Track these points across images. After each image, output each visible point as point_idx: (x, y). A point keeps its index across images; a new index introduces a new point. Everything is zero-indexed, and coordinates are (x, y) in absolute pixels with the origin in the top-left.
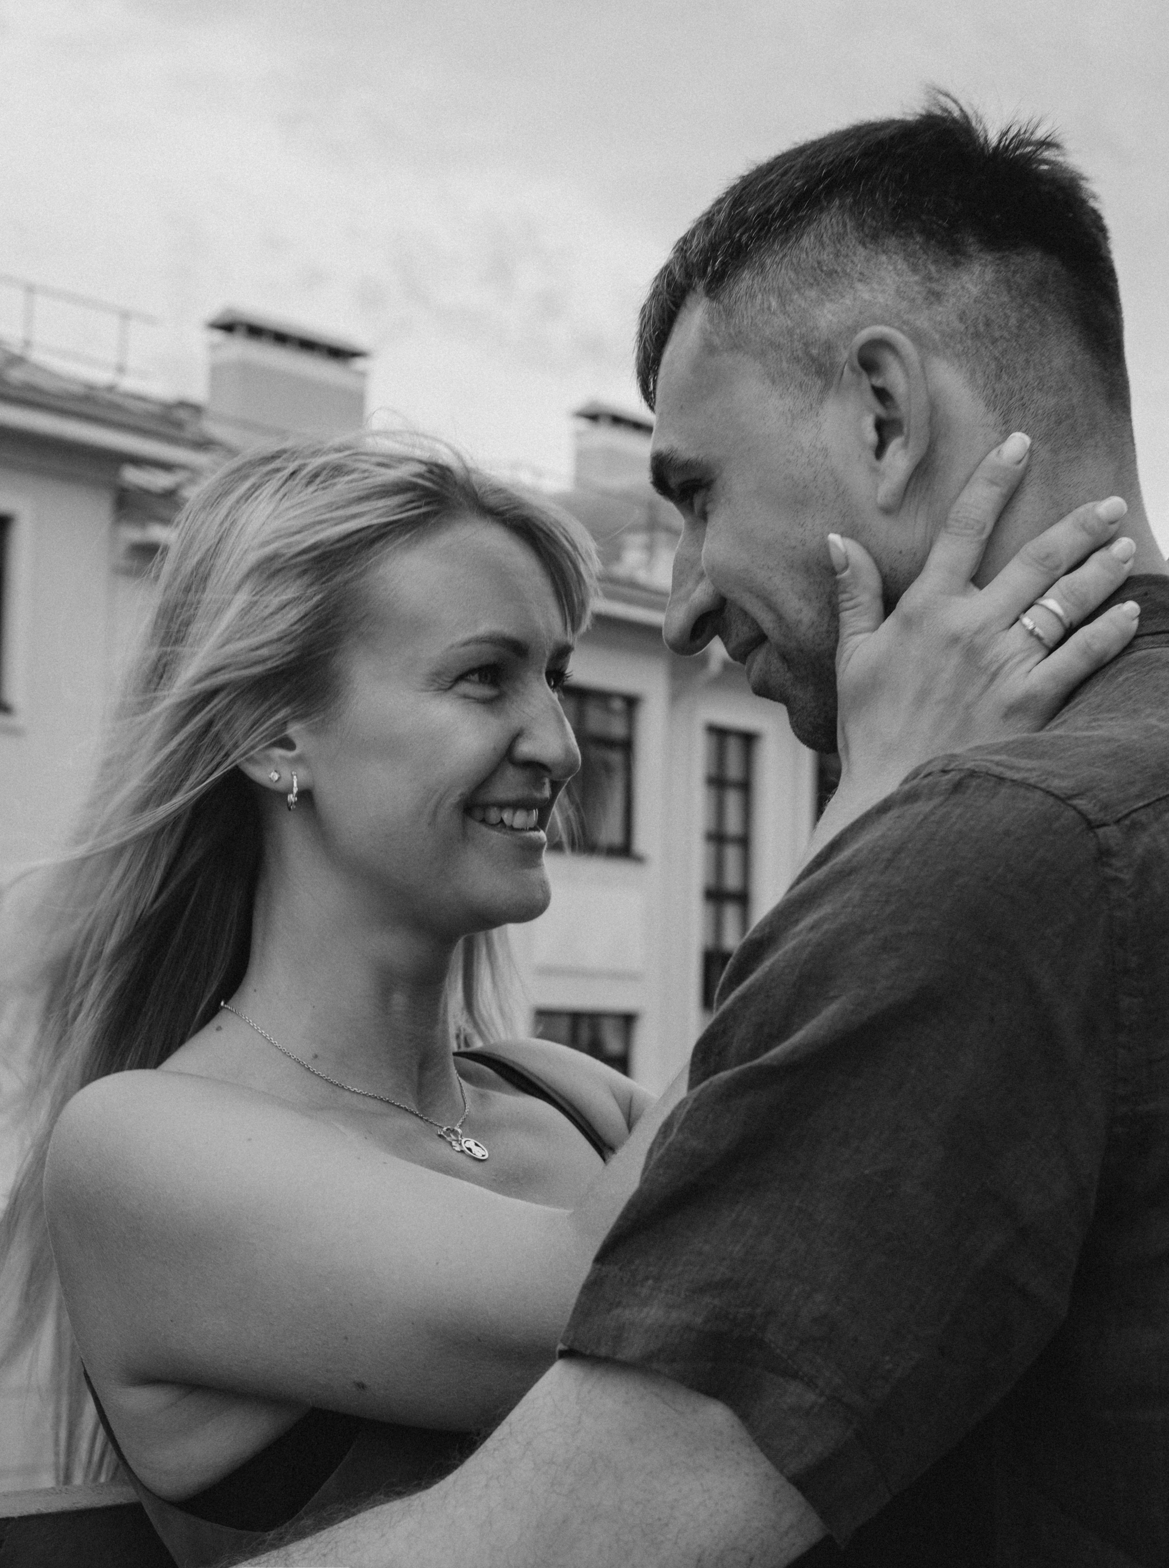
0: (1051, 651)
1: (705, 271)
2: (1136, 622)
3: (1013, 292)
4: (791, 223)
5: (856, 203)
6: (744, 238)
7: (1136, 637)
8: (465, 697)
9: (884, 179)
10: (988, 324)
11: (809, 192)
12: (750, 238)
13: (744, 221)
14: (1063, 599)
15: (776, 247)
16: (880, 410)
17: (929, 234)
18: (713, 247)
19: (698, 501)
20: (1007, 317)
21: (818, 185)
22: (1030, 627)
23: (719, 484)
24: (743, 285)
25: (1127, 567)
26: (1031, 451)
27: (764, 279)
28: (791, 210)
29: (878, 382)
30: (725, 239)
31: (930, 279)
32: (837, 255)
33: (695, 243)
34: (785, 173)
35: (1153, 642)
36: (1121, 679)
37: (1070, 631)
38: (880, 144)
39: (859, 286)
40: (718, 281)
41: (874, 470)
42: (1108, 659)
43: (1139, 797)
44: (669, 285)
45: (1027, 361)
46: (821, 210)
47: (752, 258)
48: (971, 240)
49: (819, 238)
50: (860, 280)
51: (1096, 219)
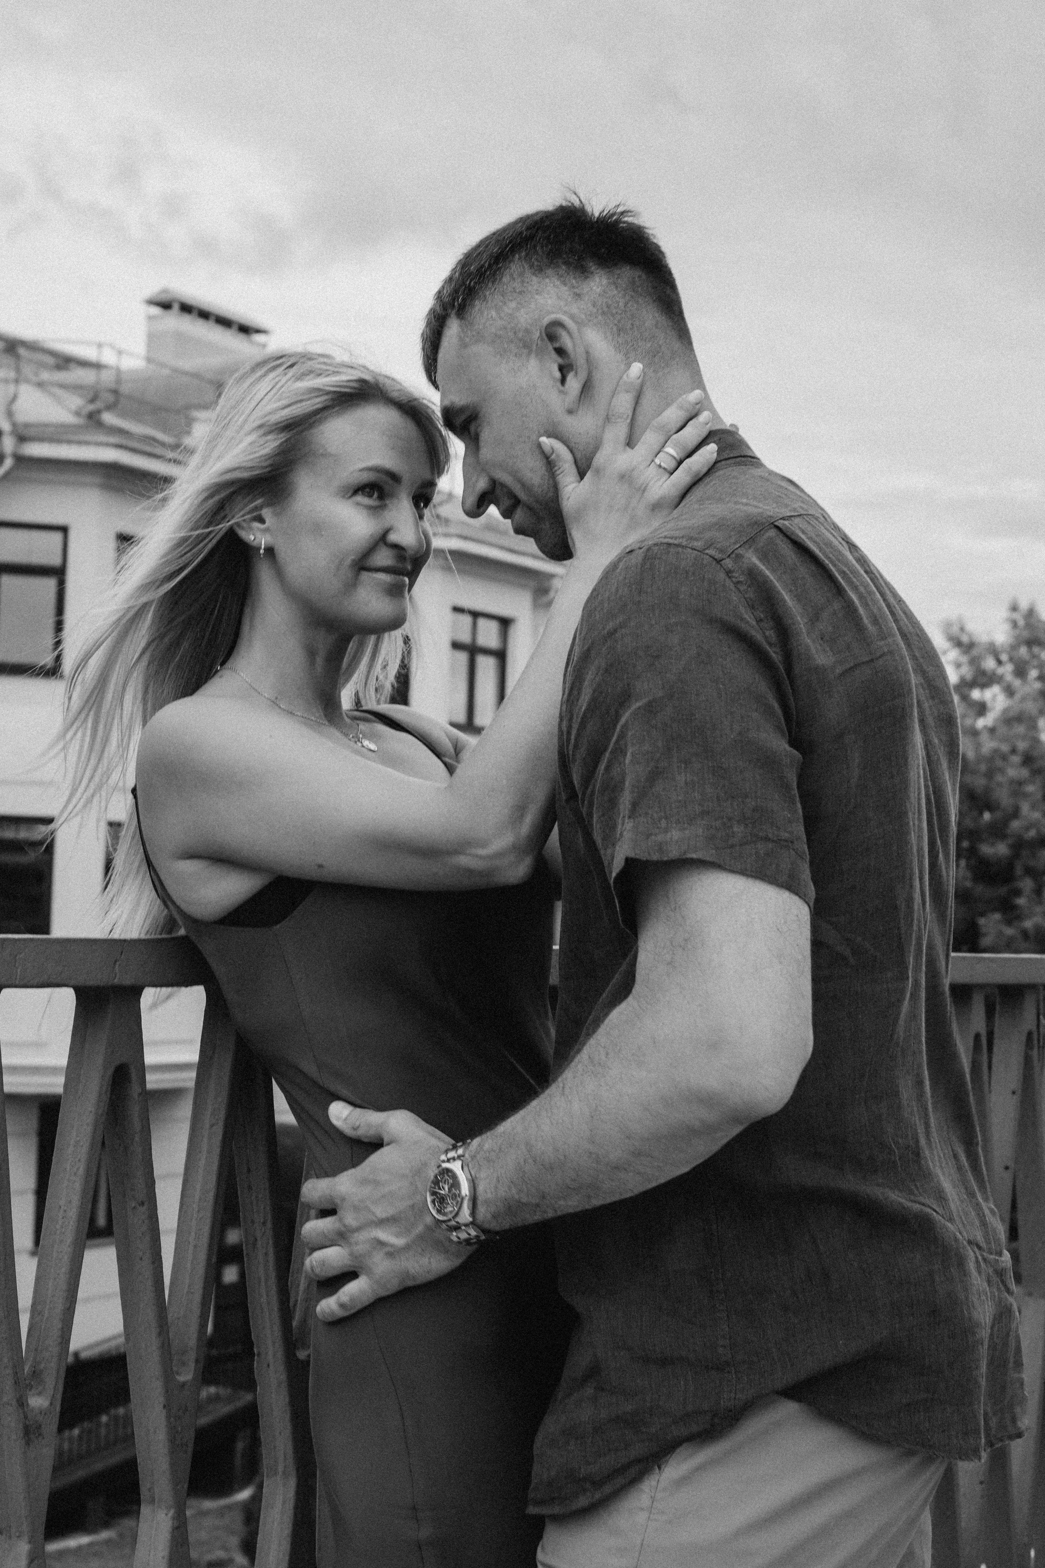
0: (672, 474)
1: (454, 305)
2: (715, 454)
3: (619, 289)
4: (495, 272)
5: (527, 255)
6: (472, 283)
7: (716, 463)
8: (358, 504)
9: (539, 239)
10: (608, 307)
11: (502, 252)
12: (476, 283)
13: (470, 274)
14: (675, 447)
15: (490, 284)
16: (560, 360)
17: (567, 263)
18: (456, 291)
19: (472, 428)
20: (618, 302)
21: (506, 248)
22: (658, 463)
23: (481, 415)
24: (477, 308)
25: (708, 426)
26: (644, 372)
27: (487, 302)
28: (494, 263)
29: (557, 345)
30: (461, 286)
31: (574, 287)
32: (523, 282)
33: (445, 291)
34: (487, 247)
35: (727, 465)
36: (712, 484)
37: (680, 463)
38: (536, 223)
39: (537, 297)
40: (463, 309)
41: (561, 392)
42: (702, 474)
43: (735, 543)
44: (435, 317)
45: (632, 325)
46: (510, 262)
47: (478, 293)
48: (591, 264)
49: (511, 275)
50: (537, 294)
51: (657, 248)
